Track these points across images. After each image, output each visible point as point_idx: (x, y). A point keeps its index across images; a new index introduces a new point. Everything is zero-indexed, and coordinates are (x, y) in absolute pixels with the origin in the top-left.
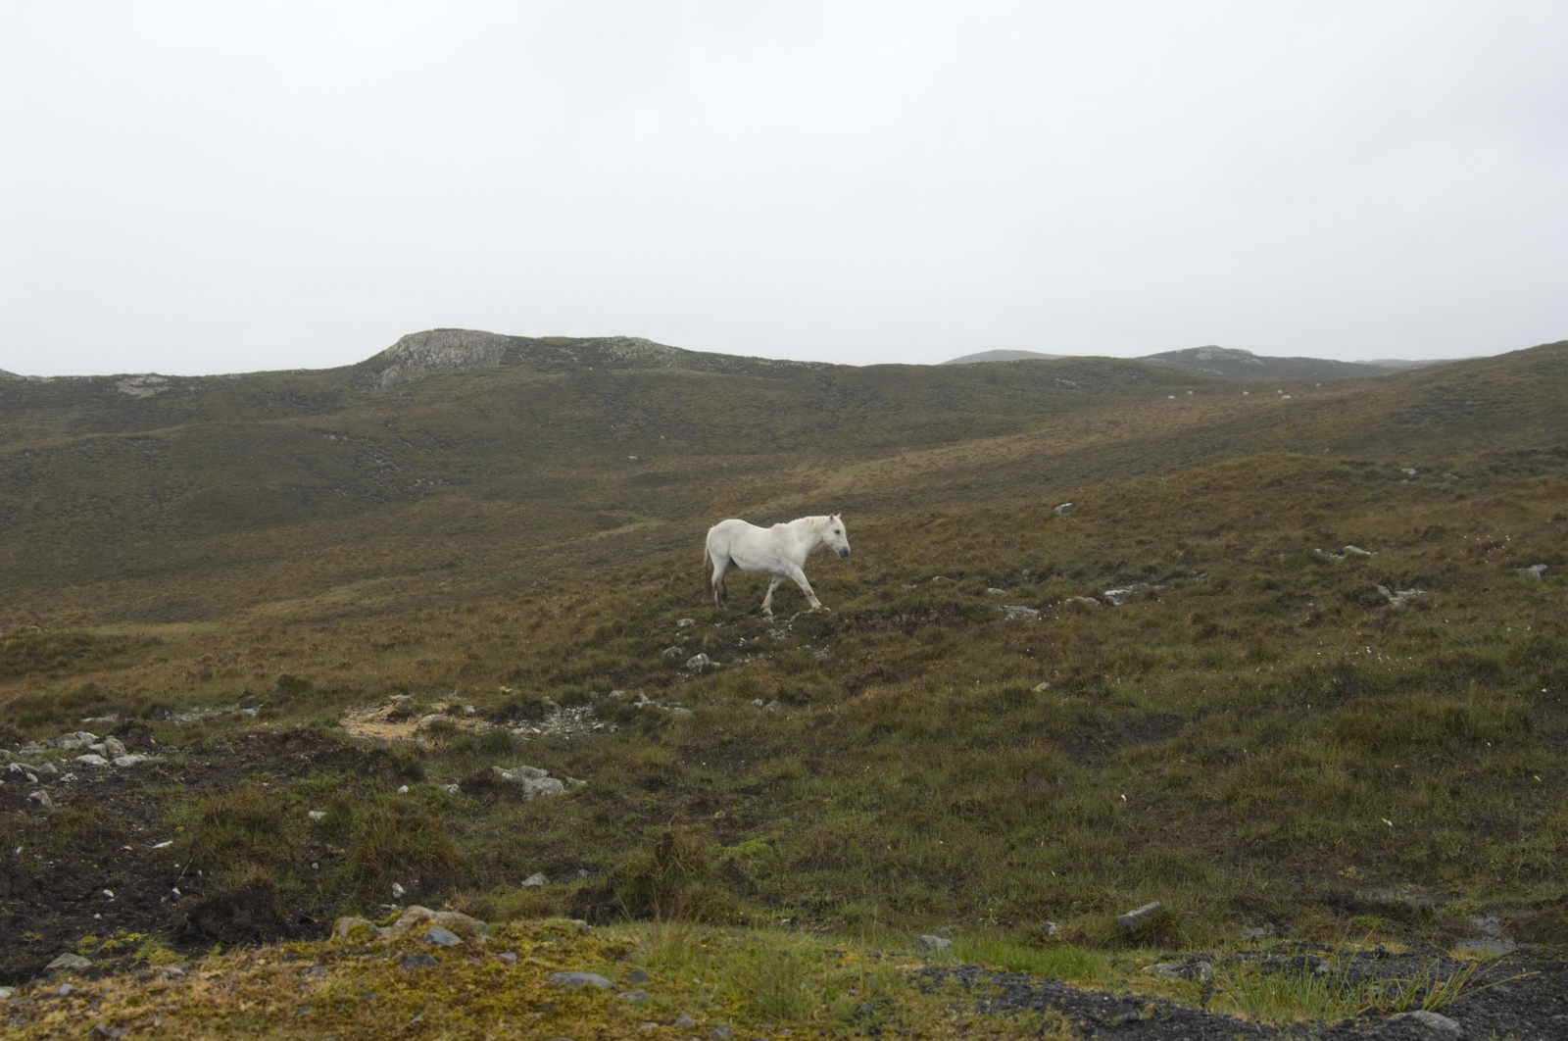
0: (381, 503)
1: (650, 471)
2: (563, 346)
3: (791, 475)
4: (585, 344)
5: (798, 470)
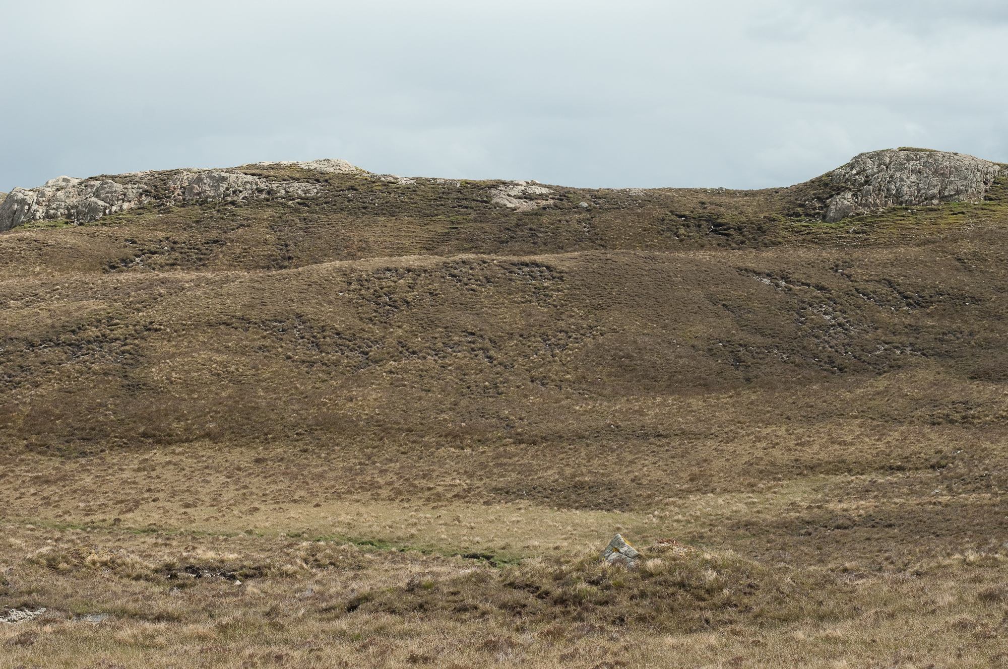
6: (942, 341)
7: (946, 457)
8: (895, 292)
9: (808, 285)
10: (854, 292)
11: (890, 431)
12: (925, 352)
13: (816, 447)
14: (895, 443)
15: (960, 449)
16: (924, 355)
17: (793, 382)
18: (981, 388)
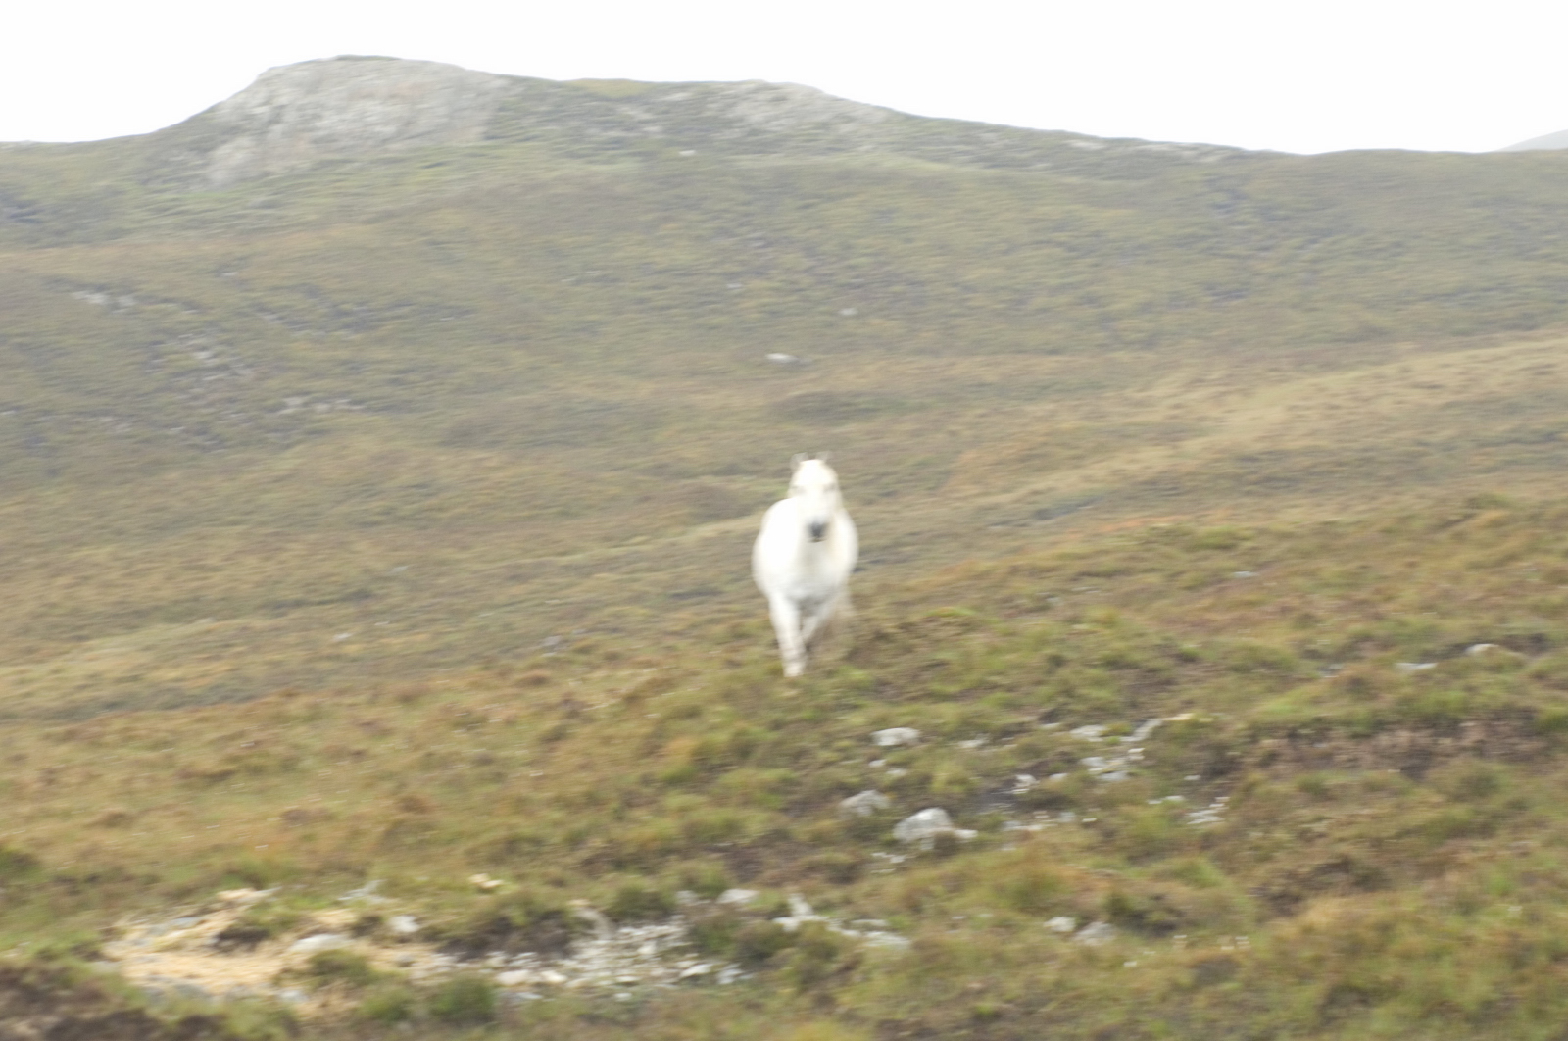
0: (204, 449)
1: (819, 389)
2: (629, 100)
3: (1140, 404)
4: (678, 96)
5: (1159, 391)
6: (400, 384)
7: (378, 580)
8: (322, 305)
9: (171, 301)
10: (251, 309)
11: (291, 542)
12: (369, 404)
13: (155, 580)
14: (294, 561)
16: (367, 409)
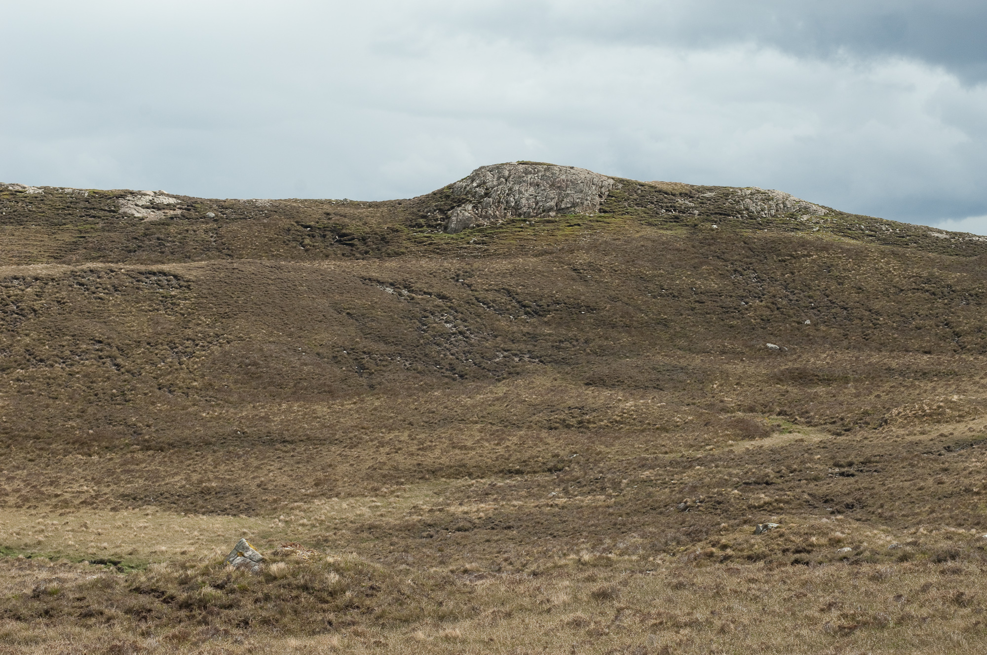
1: (796, 366)
6: (558, 348)
7: (563, 461)
8: (514, 301)
9: (430, 294)
10: (474, 301)
11: (509, 435)
12: (542, 359)
13: (437, 452)
14: (513, 447)
15: (576, 453)
16: (542, 362)
17: (415, 388)
18: (596, 394)
